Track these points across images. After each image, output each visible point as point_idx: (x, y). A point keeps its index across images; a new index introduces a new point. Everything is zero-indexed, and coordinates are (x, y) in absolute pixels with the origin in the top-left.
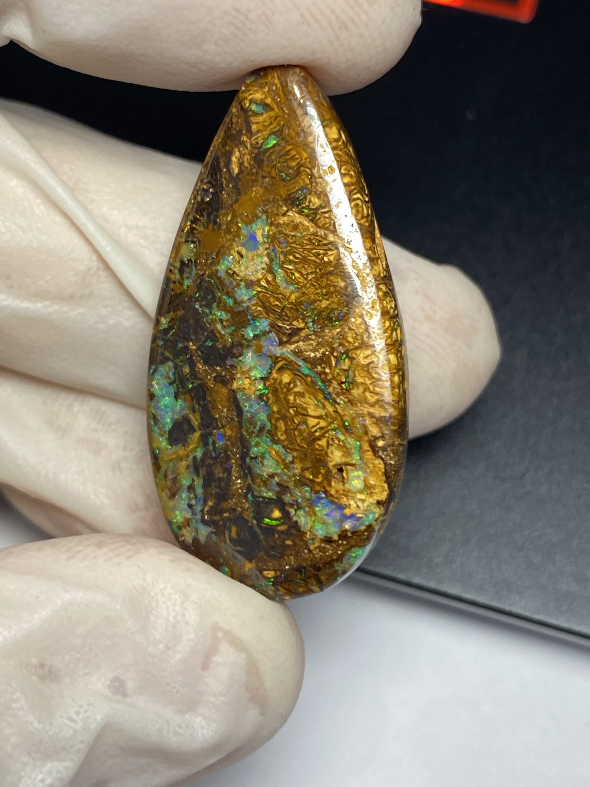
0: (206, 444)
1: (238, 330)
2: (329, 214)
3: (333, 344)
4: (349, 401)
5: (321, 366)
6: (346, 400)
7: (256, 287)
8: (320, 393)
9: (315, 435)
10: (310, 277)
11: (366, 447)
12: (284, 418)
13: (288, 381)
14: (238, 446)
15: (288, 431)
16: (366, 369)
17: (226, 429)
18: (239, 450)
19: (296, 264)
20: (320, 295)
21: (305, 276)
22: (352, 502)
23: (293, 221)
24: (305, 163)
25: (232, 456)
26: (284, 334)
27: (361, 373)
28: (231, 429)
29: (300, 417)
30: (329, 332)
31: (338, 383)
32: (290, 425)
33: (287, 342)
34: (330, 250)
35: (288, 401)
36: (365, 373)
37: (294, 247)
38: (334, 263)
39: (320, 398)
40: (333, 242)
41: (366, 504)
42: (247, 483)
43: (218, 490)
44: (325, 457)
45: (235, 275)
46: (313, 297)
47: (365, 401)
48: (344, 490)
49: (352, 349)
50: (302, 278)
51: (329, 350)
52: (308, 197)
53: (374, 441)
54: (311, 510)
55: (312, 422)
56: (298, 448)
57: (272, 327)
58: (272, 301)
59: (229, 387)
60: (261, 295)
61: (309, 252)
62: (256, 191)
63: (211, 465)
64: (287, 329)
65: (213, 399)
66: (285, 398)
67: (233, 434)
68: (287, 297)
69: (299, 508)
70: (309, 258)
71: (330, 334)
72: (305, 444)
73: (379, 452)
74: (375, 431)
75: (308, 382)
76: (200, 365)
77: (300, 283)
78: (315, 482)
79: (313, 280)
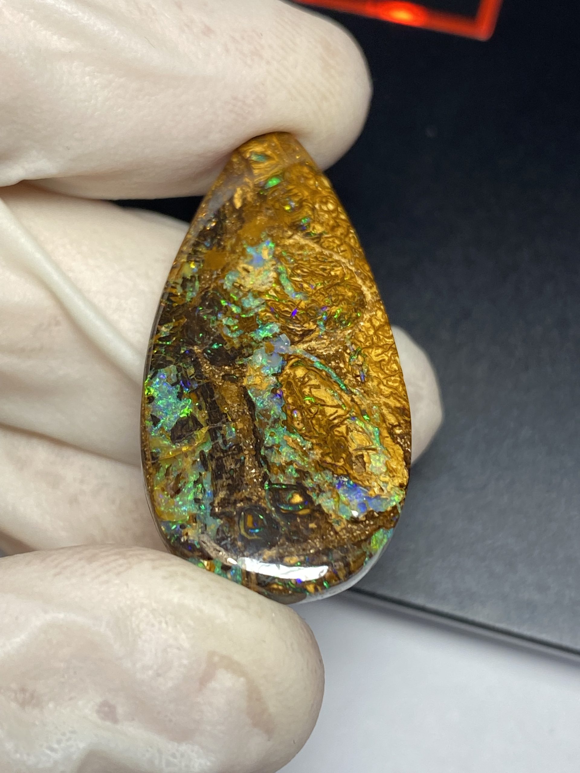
0: (214, 438)
1: (247, 333)
2: (332, 239)
3: (346, 343)
4: (365, 392)
5: (335, 361)
6: (362, 391)
7: (264, 296)
8: (336, 386)
9: (333, 423)
10: (319, 287)
11: (385, 433)
12: (300, 408)
13: (302, 376)
14: (251, 438)
15: (305, 421)
16: (378, 365)
17: (237, 423)
18: (252, 442)
19: (305, 277)
20: (329, 302)
21: (314, 287)
22: (375, 484)
23: (298, 243)
24: (307, 199)
25: (245, 448)
26: (296, 335)
27: (374, 368)
28: (243, 421)
29: (317, 406)
30: (341, 333)
31: (353, 376)
32: (307, 415)
33: (299, 342)
34: (335, 266)
35: (303, 394)
36: (377, 368)
37: (302, 264)
38: (340, 277)
39: (336, 390)
40: (338, 261)
41: (390, 486)
42: (263, 472)
43: (230, 481)
44: (346, 443)
45: (242, 287)
46: (322, 304)
47: (381, 393)
48: (367, 474)
49: (364, 348)
50: (310, 288)
51: (341, 348)
52: (312, 225)
53: (392, 429)
54: (334, 493)
55: (329, 411)
56: (317, 435)
57: (283, 330)
58: (281, 308)
59: (239, 384)
60: (269, 303)
61: (316, 267)
62: (260, 220)
63: (220, 458)
64: (298, 331)
65: (222, 396)
66: (300, 391)
67: (245, 427)
68: (296, 304)
69: (321, 491)
70: (316, 272)
71: (342, 335)
72: (324, 431)
73: (397, 439)
74: (392, 419)
75: (323, 376)
76: (207, 366)
77: (309, 292)
78: (336, 466)
79: (322, 289)
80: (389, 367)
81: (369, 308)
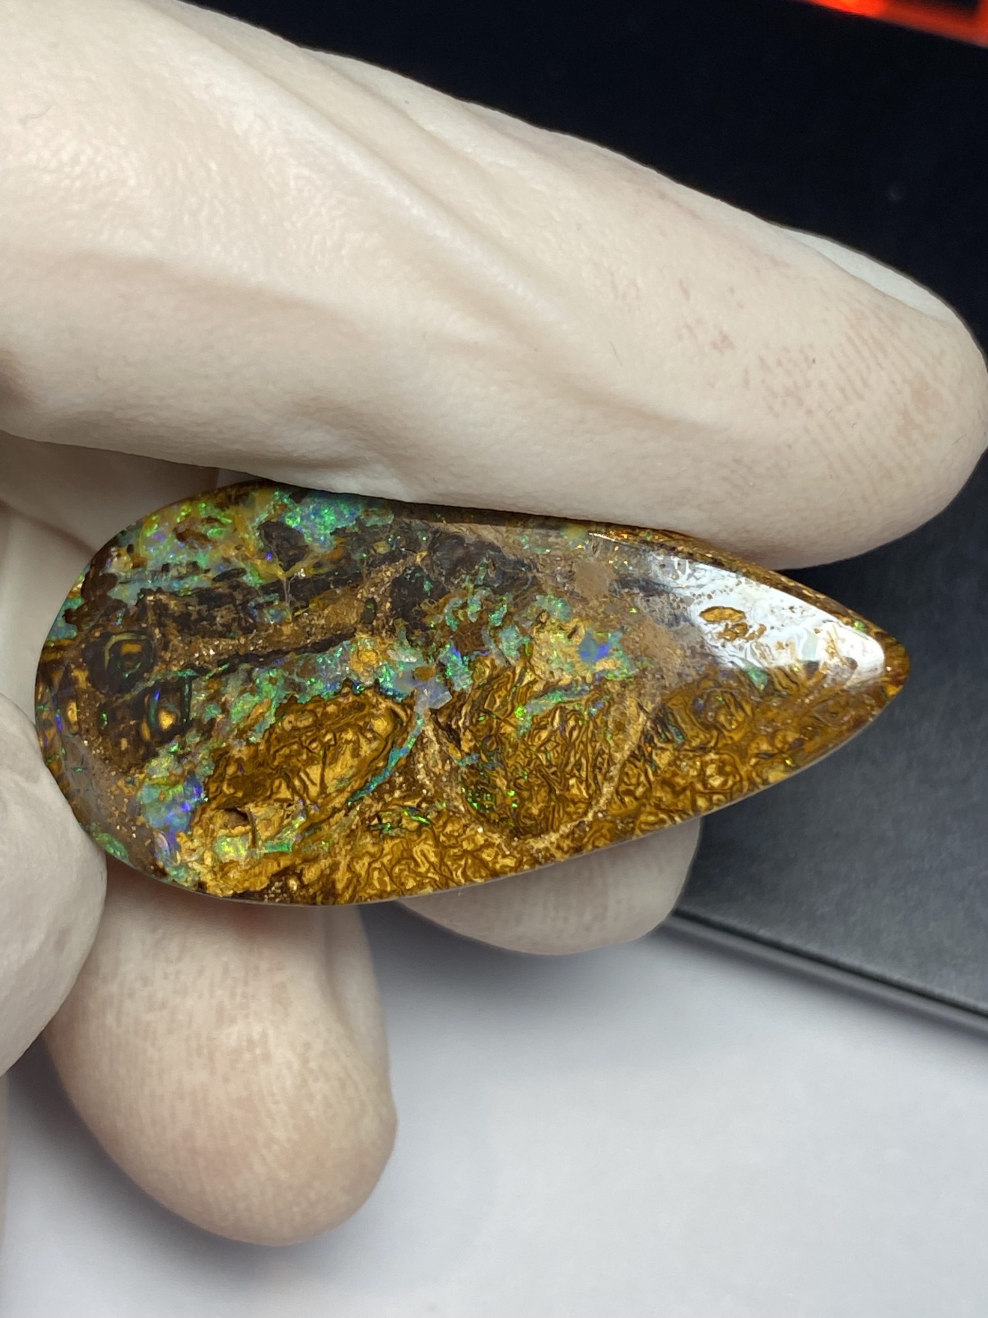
0: (266, 589)
1: (451, 637)
2: (645, 782)
3: (439, 801)
4: (352, 831)
5: (403, 783)
6: (354, 827)
7: (522, 664)
8: (360, 784)
9: (294, 778)
10: (542, 756)
11: (284, 862)
12: (318, 725)
13: (375, 729)
14: (266, 647)
15: (296, 733)
16: (405, 854)
17: (292, 625)
18: (260, 649)
19: (561, 733)
20: (514, 774)
21: (543, 748)
22: (196, 843)
23: (630, 723)
24: (724, 737)
25: (250, 638)
26: (450, 717)
27: (398, 847)
28: (294, 634)
29: (322, 753)
30: (457, 793)
31: (379, 811)
32: (306, 736)
33: (437, 722)
34: (588, 787)
35: (343, 730)
36: (399, 853)
37: (588, 727)
38: (566, 794)
39: (353, 783)
40: (601, 792)
41: (197, 867)
42: (210, 666)
43: (194, 616)
44: (262, 797)
45: (539, 625)
46: (510, 762)
47: (356, 858)
48: (213, 831)
49: (434, 832)
50: (540, 743)
51: (429, 794)
52: (670, 746)
53: (295, 874)
54: (178, 779)
55: (315, 772)
56: (272, 752)
57: (459, 696)
58: (500, 693)
59: (359, 626)
60: (510, 673)
61: (582, 752)
62: (676, 655)
63: (233, 600)
64: (457, 721)
65: (338, 599)
66: (348, 725)
67: (284, 637)
68: (508, 719)
69: (179, 758)
70: (573, 753)
71: (454, 795)
72: (280, 763)
73: (279, 881)
74: (311, 874)
75: (377, 761)
76: (391, 573)
77: (533, 740)
78: (222, 782)
79: (538, 762)
80: (406, 873)
81: (514, 844)
